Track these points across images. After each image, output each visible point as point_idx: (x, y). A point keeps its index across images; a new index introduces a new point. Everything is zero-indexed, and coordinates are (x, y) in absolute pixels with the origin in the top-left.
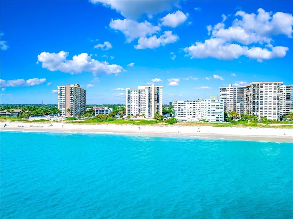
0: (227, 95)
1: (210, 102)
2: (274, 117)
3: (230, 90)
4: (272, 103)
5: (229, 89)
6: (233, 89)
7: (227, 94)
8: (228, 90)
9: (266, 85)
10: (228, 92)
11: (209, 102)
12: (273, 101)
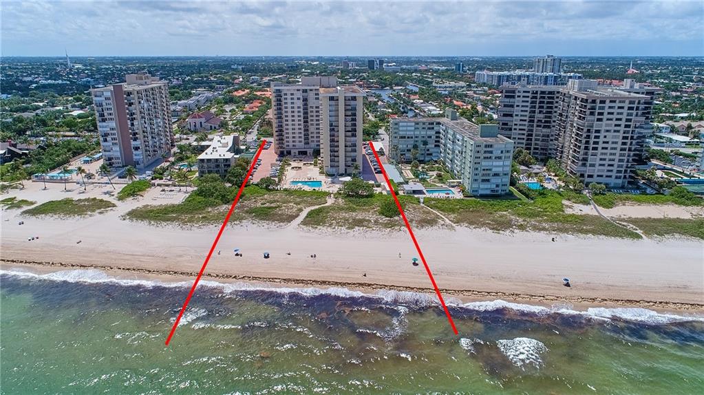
0: (516, 108)
1: (482, 149)
2: (617, 177)
3: (524, 97)
4: (619, 146)
5: (522, 94)
6: (529, 95)
7: (516, 104)
8: (519, 96)
9: (612, 105)
10: (517, 101)
11: (478, 149)
12: (620, 141)
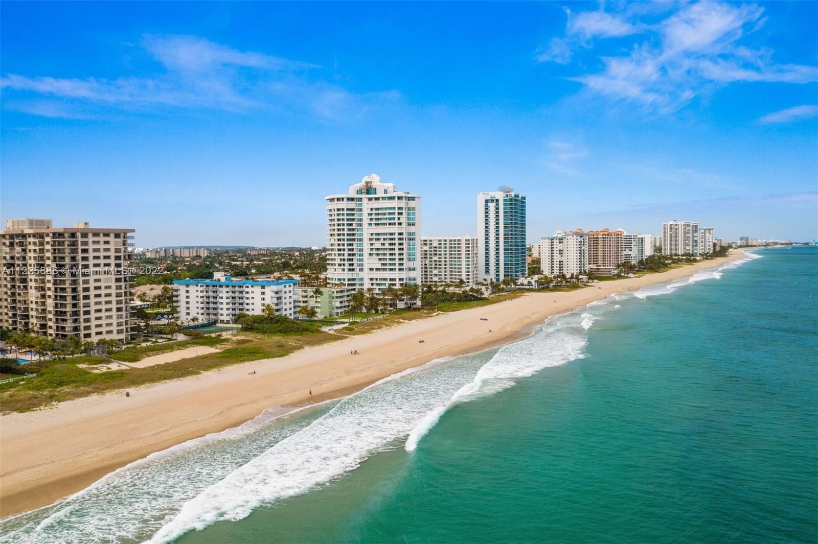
4: (113, 291)
9: (96, 239)
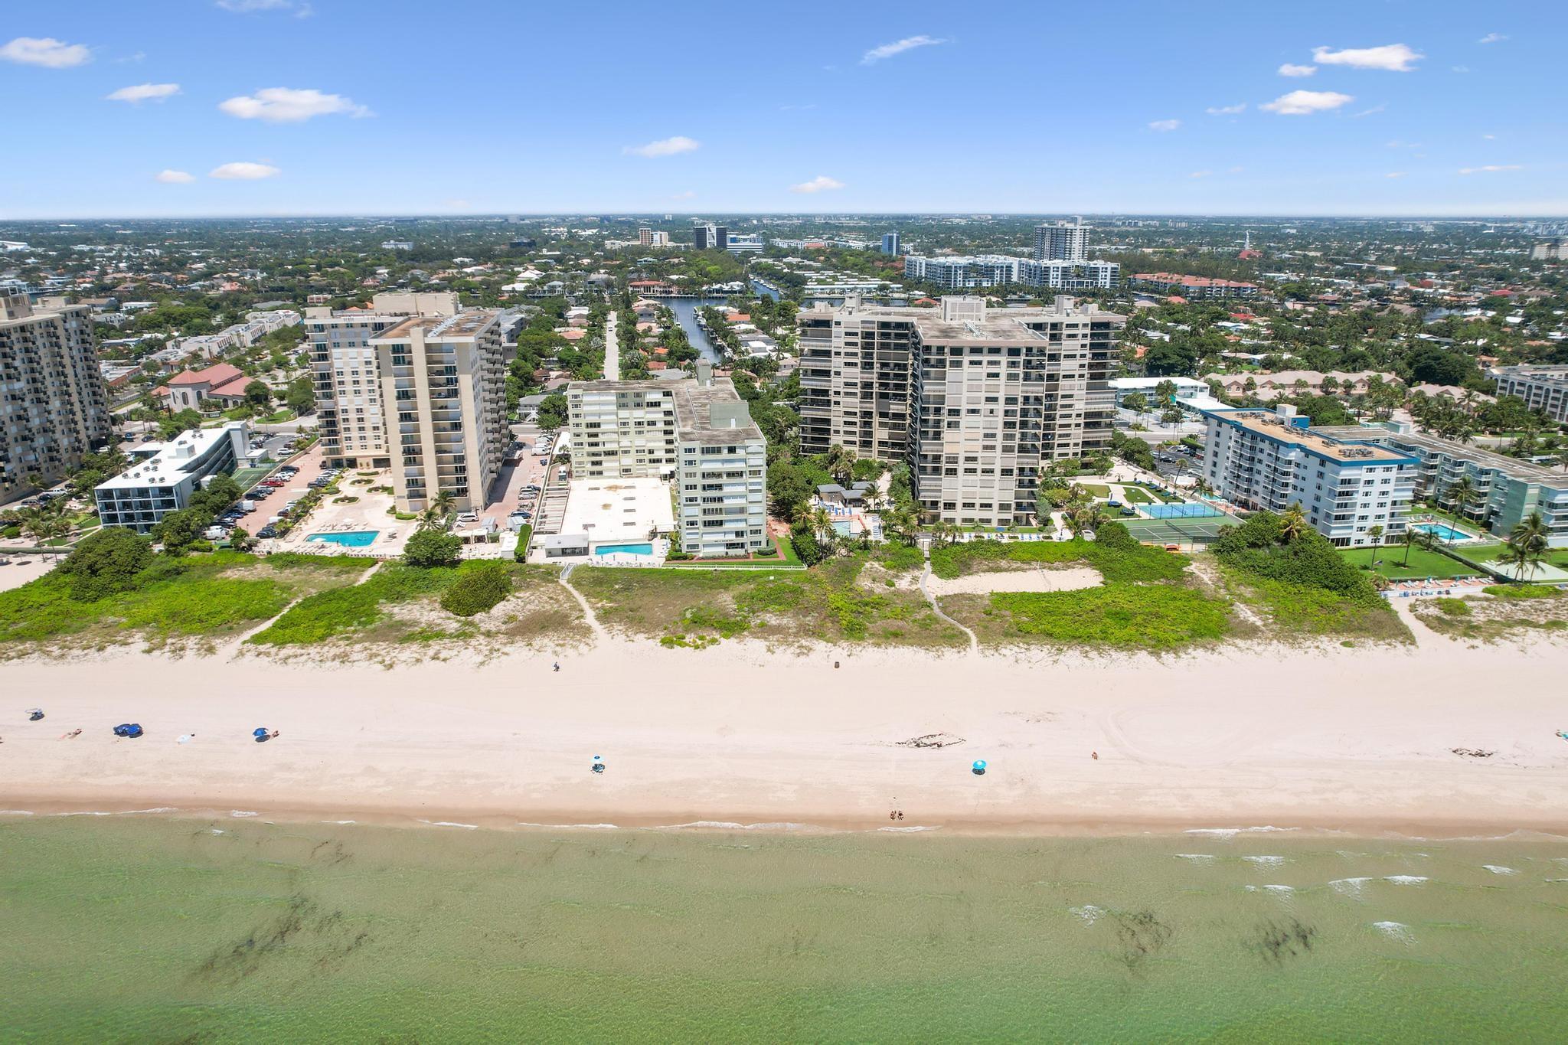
0: (834, 358)
1: (697, 456)
2: (1002, 508)
3: (847, 334)
4: (999, 442)
5: (844, 330)
6: (858, 329)
8: (838, 333)
10: (836, 343)
11: (690, 457)
